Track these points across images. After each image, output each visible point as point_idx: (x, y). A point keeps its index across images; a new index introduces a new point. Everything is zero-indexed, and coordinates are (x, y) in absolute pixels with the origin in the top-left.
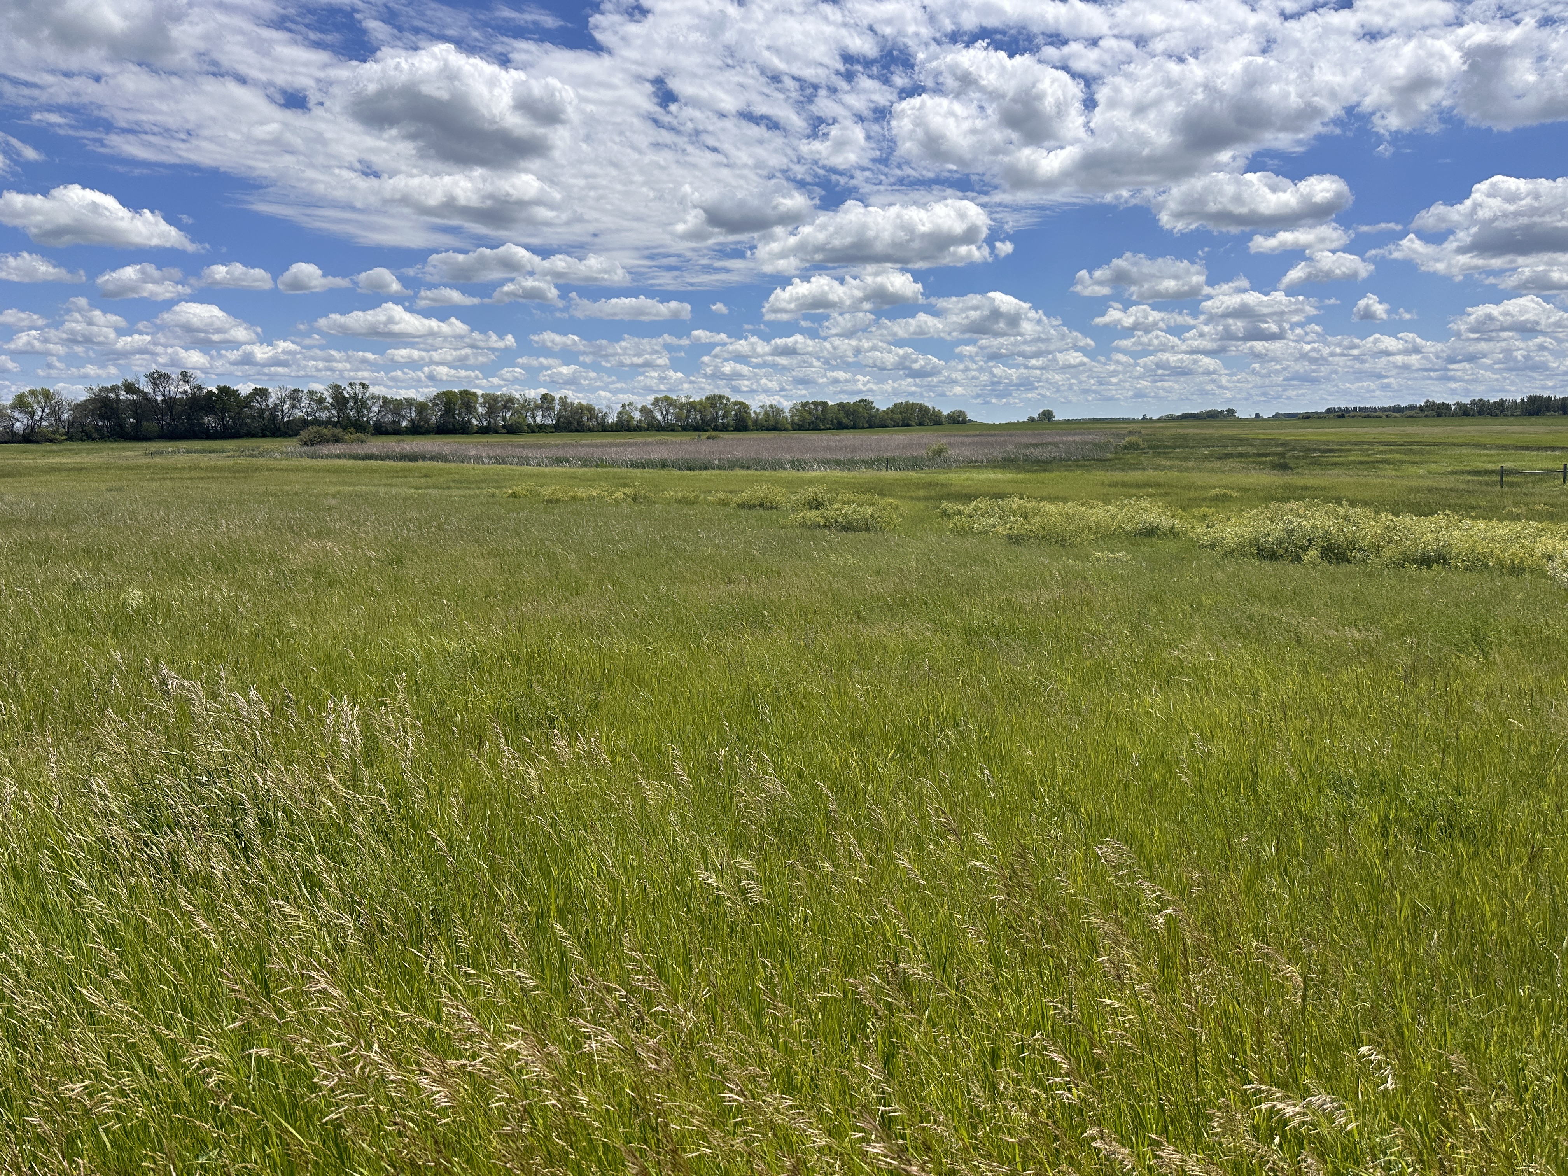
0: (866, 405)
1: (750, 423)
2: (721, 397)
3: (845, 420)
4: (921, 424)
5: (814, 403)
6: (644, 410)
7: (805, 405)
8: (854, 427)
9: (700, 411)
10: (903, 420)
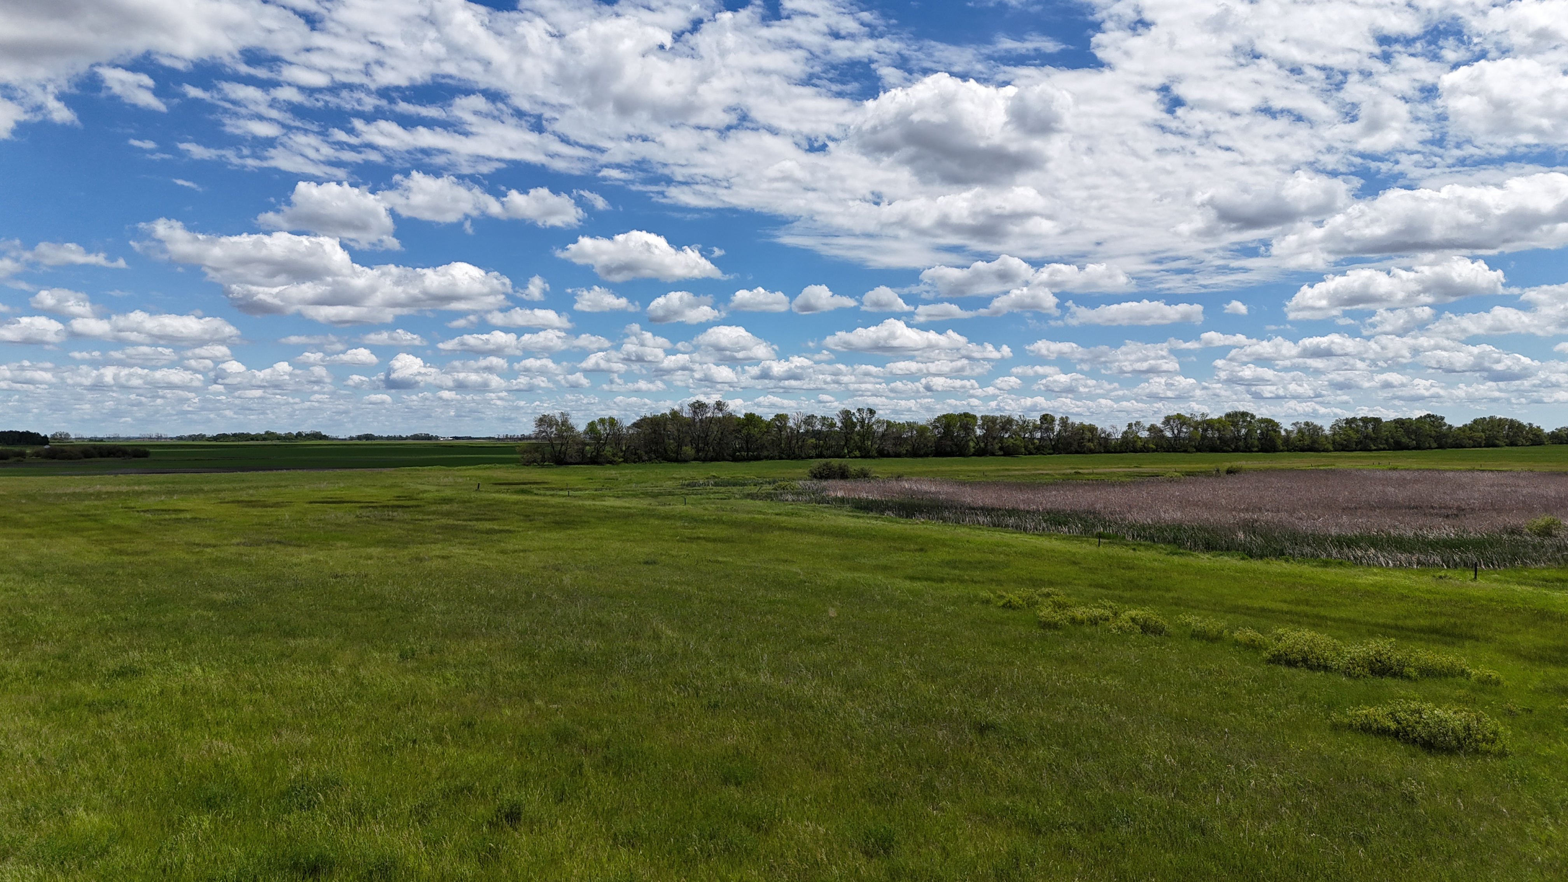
0: (1434, 421)
1: (1279, 442)
2: (1244, 414)
3: (1405, 440)
4: (1513, 444)
5: (1365, 420)
6: (1152, 428)
7: (1349, 422)
8: (1418, 448)
9: (1218, 430)
10: (1487, 439)
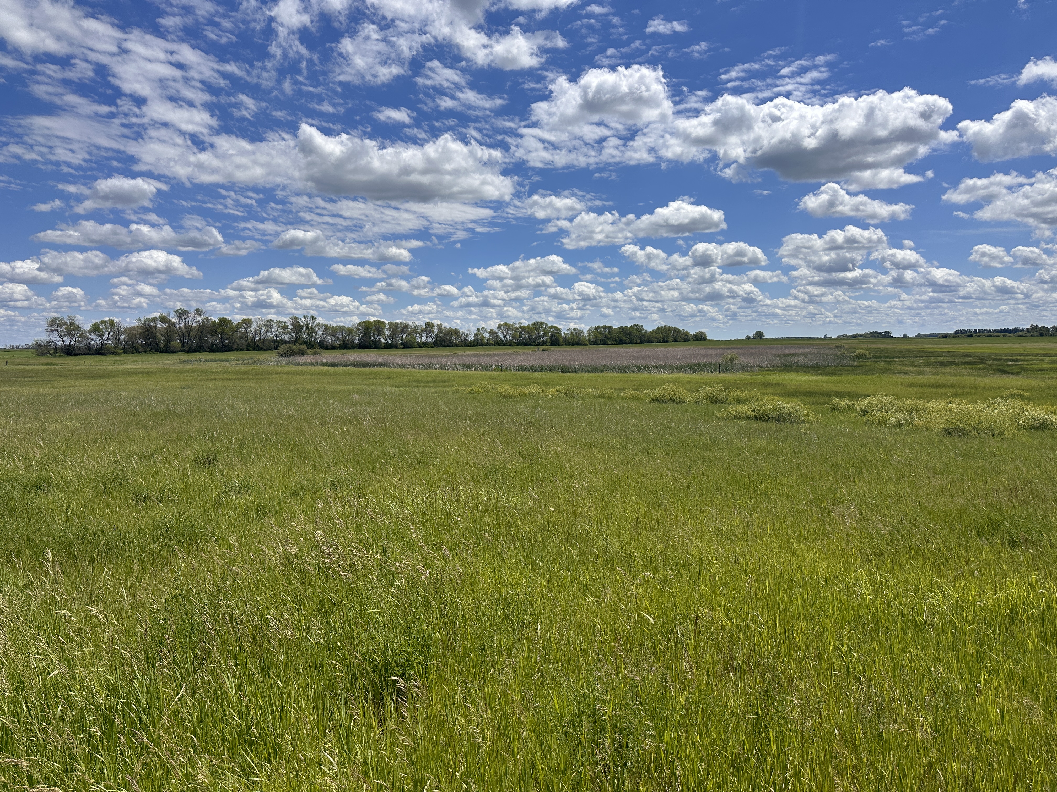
0: (638, 328)
1: (561, 340)
2: (542, 323)
3: (624, 338)
4: (675, 341)
5: (604, 327)
6: (491, 332)
9: (528, 333)
10: (664, 338)
